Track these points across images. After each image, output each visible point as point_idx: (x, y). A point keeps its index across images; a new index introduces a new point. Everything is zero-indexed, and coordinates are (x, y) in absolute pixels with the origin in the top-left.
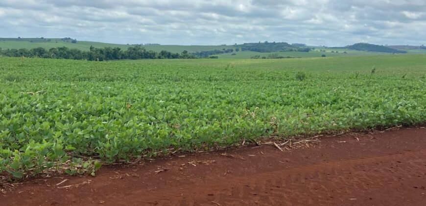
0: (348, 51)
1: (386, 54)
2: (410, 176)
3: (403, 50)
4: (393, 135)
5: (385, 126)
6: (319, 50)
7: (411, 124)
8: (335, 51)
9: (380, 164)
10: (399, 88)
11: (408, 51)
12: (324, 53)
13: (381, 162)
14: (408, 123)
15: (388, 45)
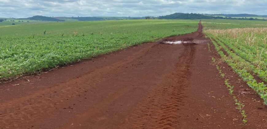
0: (30, 21)
1: (54, 22)
2: (62, 101)
3: (63, 19)
4: (54, 73)
5: (48, 68)
6: (10, 21)
7: (65, 64)
8: (21, 21)
9: (43, 96)
10: (58, 42)
11: (65, 20)
12: (13, 23)
13: (43, 95)
14: (63, 64)
15: (54, 17)
